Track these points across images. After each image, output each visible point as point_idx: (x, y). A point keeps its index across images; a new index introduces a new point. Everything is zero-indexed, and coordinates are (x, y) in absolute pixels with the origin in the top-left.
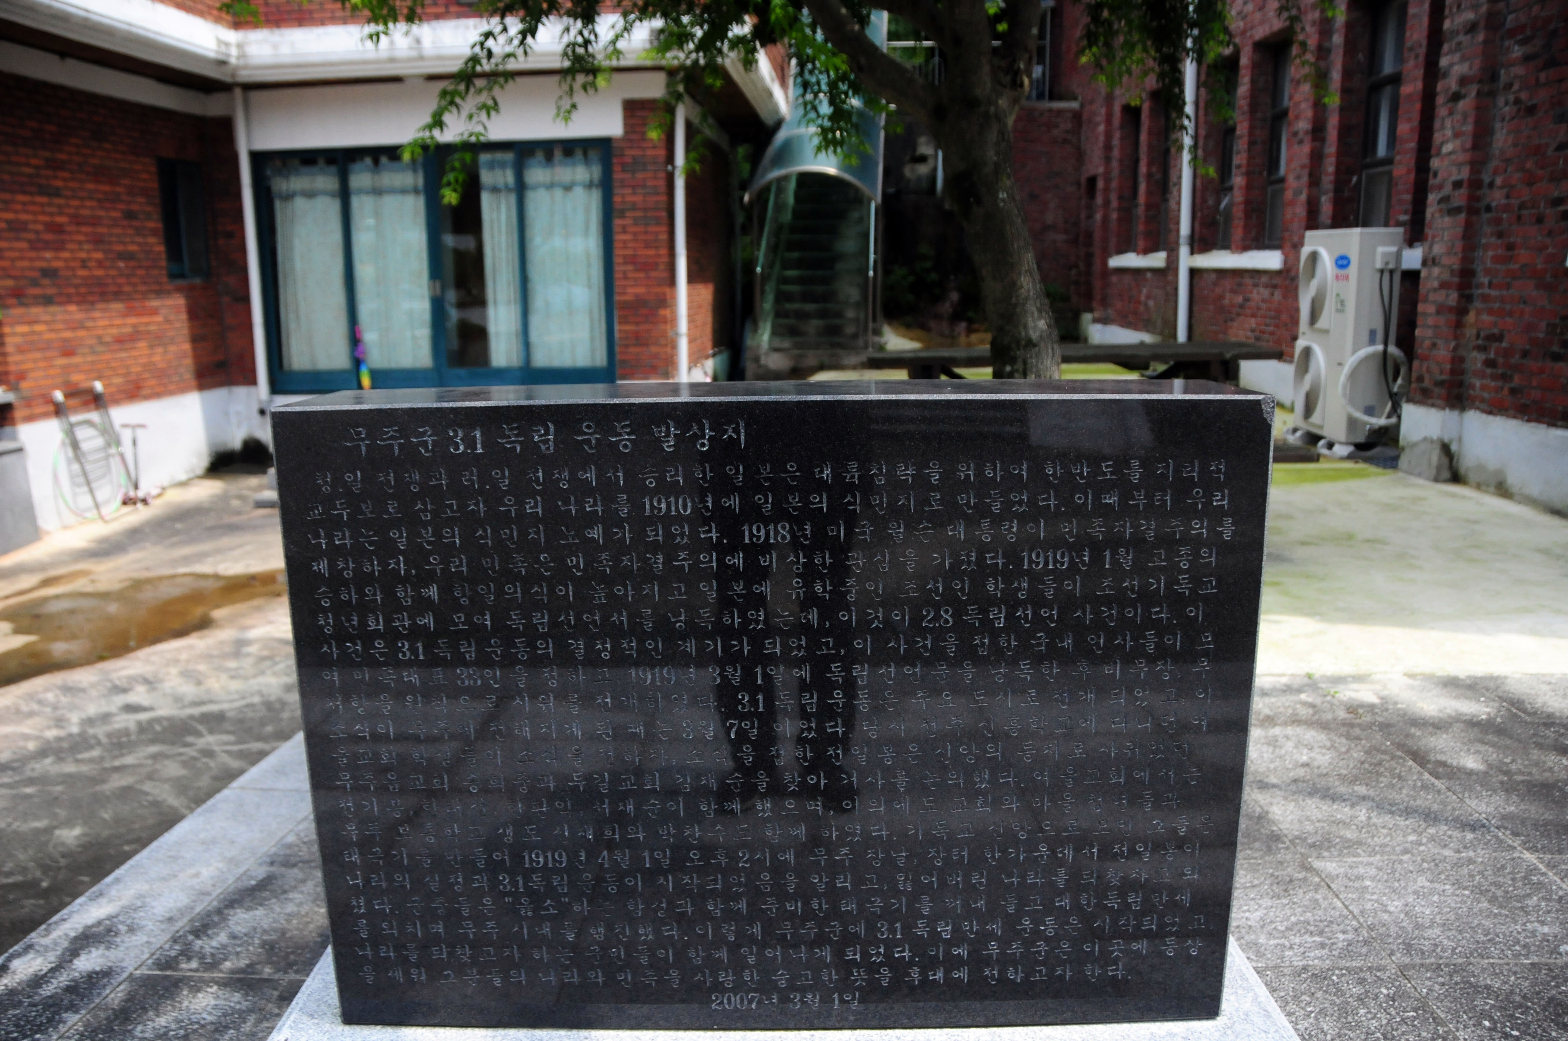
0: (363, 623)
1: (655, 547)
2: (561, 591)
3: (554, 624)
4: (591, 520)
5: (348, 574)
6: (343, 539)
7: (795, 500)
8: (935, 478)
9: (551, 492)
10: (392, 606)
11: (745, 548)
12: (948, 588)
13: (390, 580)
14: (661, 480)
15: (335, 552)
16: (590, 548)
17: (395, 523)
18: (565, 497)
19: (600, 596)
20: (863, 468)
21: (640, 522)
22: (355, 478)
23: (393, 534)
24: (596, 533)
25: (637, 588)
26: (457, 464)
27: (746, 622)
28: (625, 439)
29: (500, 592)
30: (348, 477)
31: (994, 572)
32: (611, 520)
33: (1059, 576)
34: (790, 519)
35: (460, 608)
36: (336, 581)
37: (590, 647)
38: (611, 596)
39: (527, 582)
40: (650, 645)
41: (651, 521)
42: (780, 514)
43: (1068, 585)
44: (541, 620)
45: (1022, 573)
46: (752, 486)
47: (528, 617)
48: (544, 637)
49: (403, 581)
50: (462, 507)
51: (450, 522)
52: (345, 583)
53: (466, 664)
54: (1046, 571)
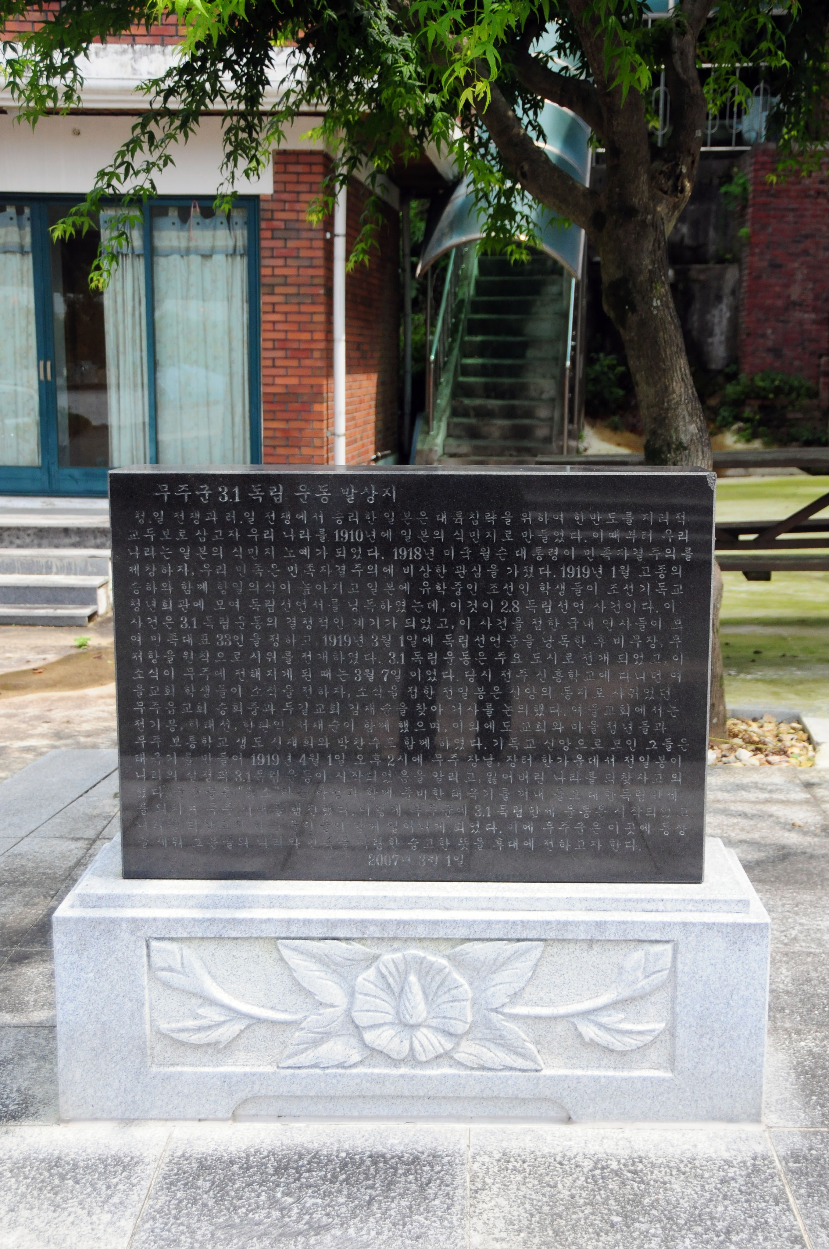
0: (159, 605)
1: (340, 561)
2: (283, 587)
3: (278, 607)
4: (302, 543)
5: (152, 574)
6: (149, 552)
7: (425, 534)
8: (508, 522)
9: (279, 526)
10: (178, 594)
11: (395, 562)
12: (516, 588)
13: (178, 578)
14: (345, 520)
15: (144, 561)
16: (302, 561)
17: (184, 544)
18: (288, 529)
19: (307, 591)
20: (466, 515)
21: (333, 545)
22: (159, 516)
23: (182, 550)
24: (305, 552)
25: (330, 586)
26: (222, 508)
27: (394, 607)
28: (324, 495)
29: (246, 587)
30: (156, 514)
31: (544, 579)
32: (315, 544)
33: (584, 582)
34: (421, 545)
35: (220, 597)
36: (144, 579)
37: (299, 623)
38: (313, 590)
39: (262, 581)
40: (336, 621)
41: (339, 544)
42: (416, 542)
43: (589, 588)
44: (271, 605)
45: (561, 580)
46: (400, 525)
47: (262, 602)
48: (272, 615)
49: (186, 579)
50: (225, 534)
51: (217, 544)
52: (149, 580)
53: (223, 632)
54: (575, 579)
